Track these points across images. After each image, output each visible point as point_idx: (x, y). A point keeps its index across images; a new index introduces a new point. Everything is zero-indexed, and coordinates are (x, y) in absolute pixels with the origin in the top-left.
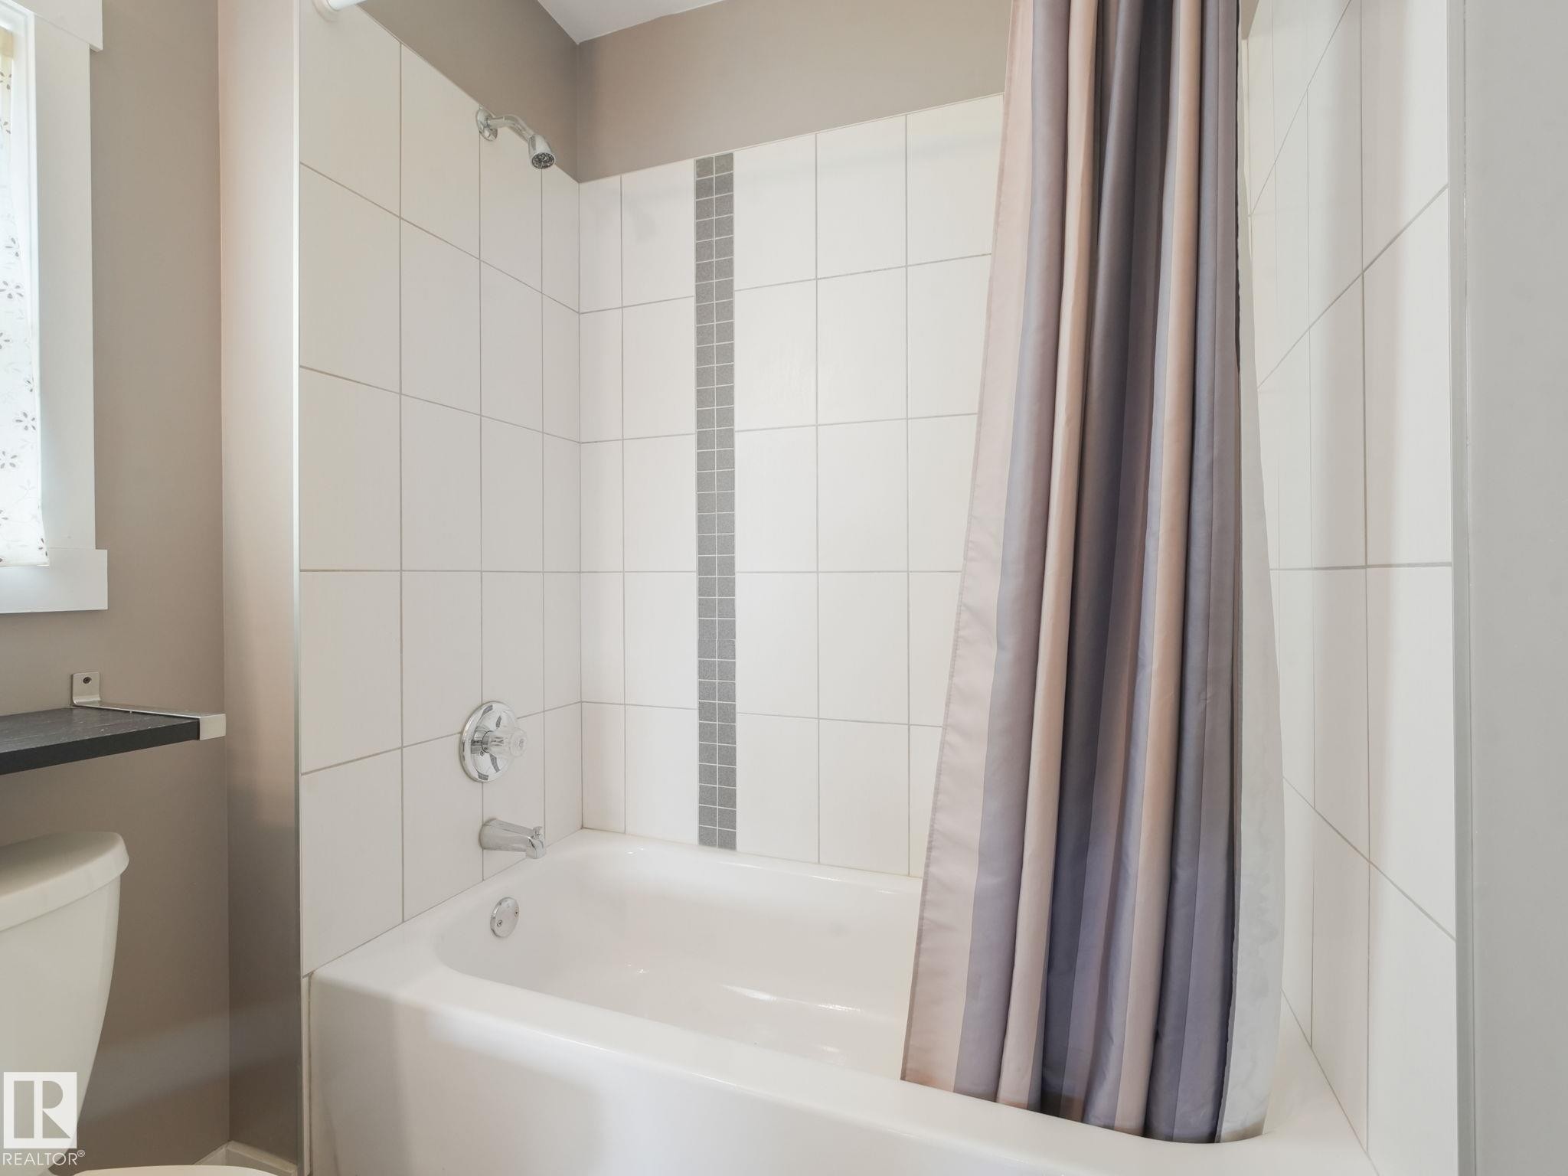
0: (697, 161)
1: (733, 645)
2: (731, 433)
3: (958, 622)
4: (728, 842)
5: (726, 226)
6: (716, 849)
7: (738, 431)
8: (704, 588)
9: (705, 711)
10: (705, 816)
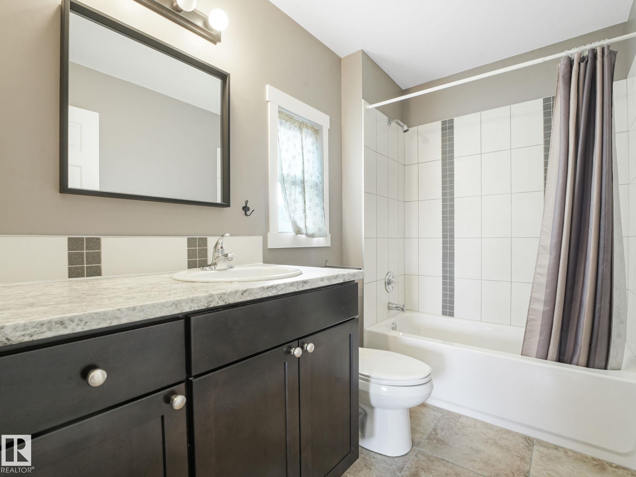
0: (442, 121)
1: (454, 259)
2: (453, 198)
3: (539, 249)
4: (451, 314)
5: (452, 139)
6: (448, 316)
7: (456, 198)
8: (444, 243)
9: (444, 278)
10: (444, 307)
